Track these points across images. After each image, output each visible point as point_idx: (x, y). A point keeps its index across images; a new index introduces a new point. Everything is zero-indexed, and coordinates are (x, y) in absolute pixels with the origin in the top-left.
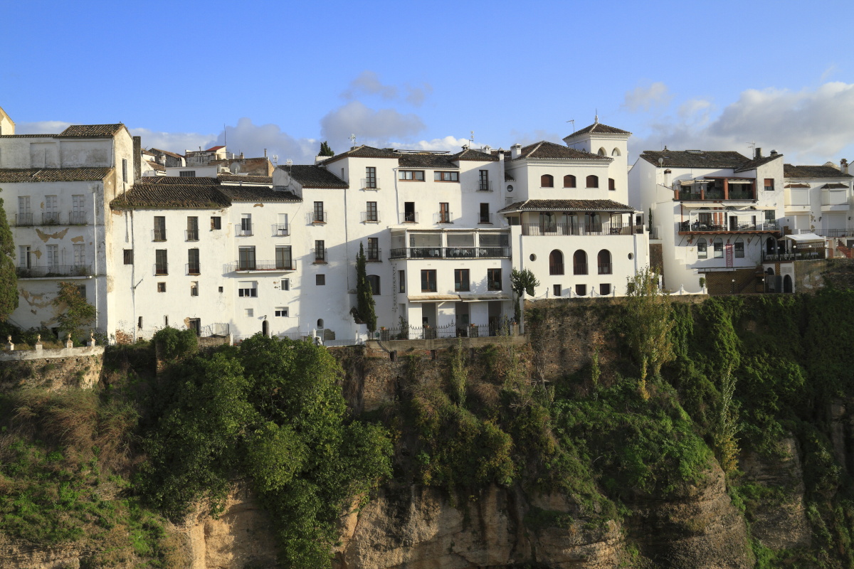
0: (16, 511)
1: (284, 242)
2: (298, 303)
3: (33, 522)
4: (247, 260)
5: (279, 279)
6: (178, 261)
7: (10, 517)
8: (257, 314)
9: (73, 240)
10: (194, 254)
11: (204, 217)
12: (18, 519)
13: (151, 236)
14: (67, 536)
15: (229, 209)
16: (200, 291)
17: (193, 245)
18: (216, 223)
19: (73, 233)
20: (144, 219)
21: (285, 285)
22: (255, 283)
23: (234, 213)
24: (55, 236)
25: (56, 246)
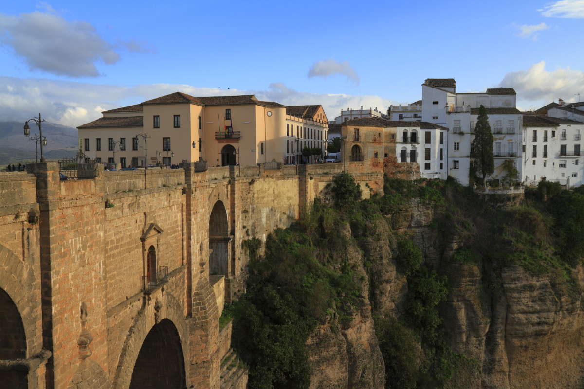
0: (525, 259)
1: (577, 143)
2: (582, 170)
3: (532, 264)
4: (563, 151)
5: (574, 160)
6: (540, 151)
7: (523, 261)
8: (566, 175)
9: (508, 141)
10: (546, 147)
11: (550, 130)
12: (527, 263)
13: (532, 139)
14: (545, 271)
15: (558, 128)
16: (547, 165)
17: (545, 144)
18: (553, 133)
19: (508, 137)
20: (530, 131)
21: (577, 163)
22: (566, 161)
23: (559, 130)
24: (500, 139)
25: (500, 143)
